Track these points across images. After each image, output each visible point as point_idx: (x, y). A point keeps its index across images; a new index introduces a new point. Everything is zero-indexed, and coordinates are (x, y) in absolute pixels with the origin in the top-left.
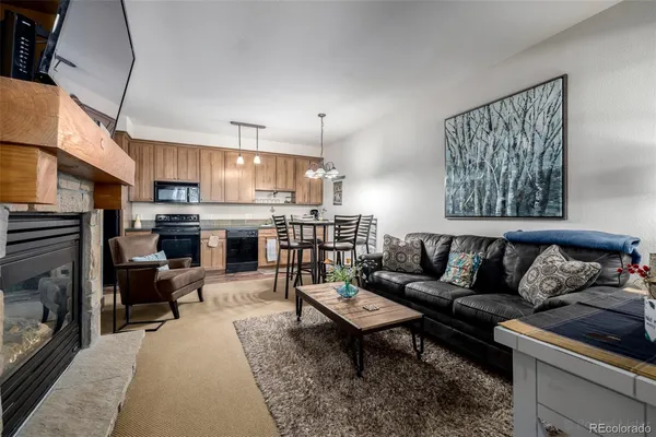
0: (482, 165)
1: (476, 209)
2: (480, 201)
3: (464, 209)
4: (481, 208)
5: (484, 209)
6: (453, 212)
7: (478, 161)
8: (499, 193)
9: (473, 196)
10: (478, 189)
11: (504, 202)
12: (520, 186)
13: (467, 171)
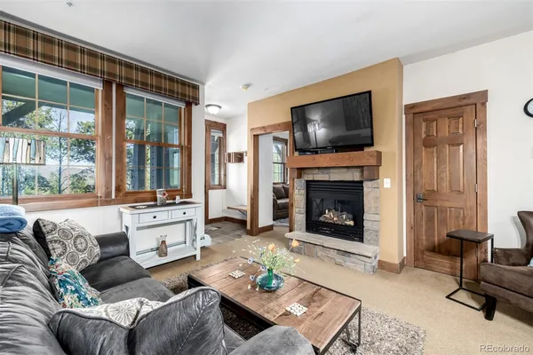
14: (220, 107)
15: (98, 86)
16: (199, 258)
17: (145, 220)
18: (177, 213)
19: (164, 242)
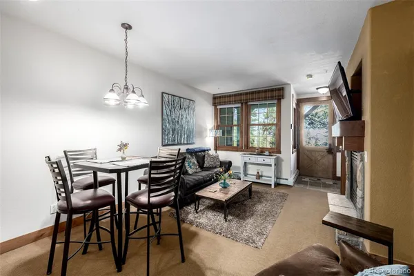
1: (176, 141)
2: (177, 138)
3: (172, 141)
5: (179, 141)
7: (177, 120)
8: (183, 135)
9: (175, 135)
10: (177, 132)
11: (184, 138)
12: (188, 133)
13: (173, 124)
15: (239, 105)
16: (273, 186)
17: (247, 160)
18: (260, 159)
19: (258, 173)
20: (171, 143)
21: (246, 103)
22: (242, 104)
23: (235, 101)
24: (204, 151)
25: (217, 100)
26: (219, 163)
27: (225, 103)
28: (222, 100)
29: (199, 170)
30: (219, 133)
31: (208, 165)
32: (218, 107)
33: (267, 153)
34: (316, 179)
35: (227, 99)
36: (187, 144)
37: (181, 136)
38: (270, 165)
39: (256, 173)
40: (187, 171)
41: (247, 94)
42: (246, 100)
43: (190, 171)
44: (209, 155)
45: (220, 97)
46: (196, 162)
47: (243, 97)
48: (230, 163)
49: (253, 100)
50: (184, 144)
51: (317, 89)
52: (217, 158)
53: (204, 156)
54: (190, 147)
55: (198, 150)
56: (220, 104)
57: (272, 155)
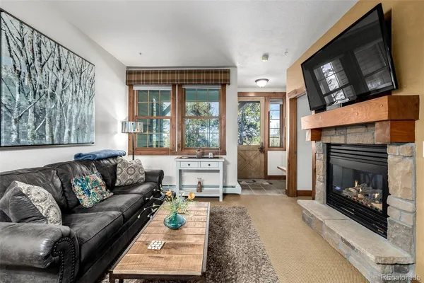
0: (53, 96)
1: (47, 137)
2: (51, 130)
3: (34, 137)
4: (52, 137)
5: (55, 137)
6: (18, 140)
7: (49, 90)
8: (67, 126)
9: (44, 124)
10: (50, 118)
11: (69, 133)
12: (78, 122)
13: (38, 97)
14: (267, 80)
15: (169, 88)
16: (221, 200)
17: (184, 166)
18: (204, 164)
19: (199, 183)
20: (30, 142)
21: (180, 86)
22: (174, 86)
23: (164, 81)
24: (115, 157)
25: (133, 76)
26: (143, 176)
27: (147, 82)
28: (142, 77)
29: (108, 194)
30: (139, 128)
31: (123, 182)
32: (136, 88)
33: (211, 155)
34: (251, 181)
35: (151, 77)
36: (78, 144)
37: (61, 128)
38: (218, 171)
39: (196, 184)
40: (78, 203)
41: (182, 72)
42: (182, 80)
43: (86, 202)
44: (125, 164)
45: (139, 73)
46: (100, 180)
47: (177, 77)
48: (161, 174)
49: (191, 82)
50: (69, 145)
51: (256, 81)
52: (138, 167)
53: (115, 166)
54: (85, 150)
55: (102, 155)
56: (139, 82)
57: (218, 158)
